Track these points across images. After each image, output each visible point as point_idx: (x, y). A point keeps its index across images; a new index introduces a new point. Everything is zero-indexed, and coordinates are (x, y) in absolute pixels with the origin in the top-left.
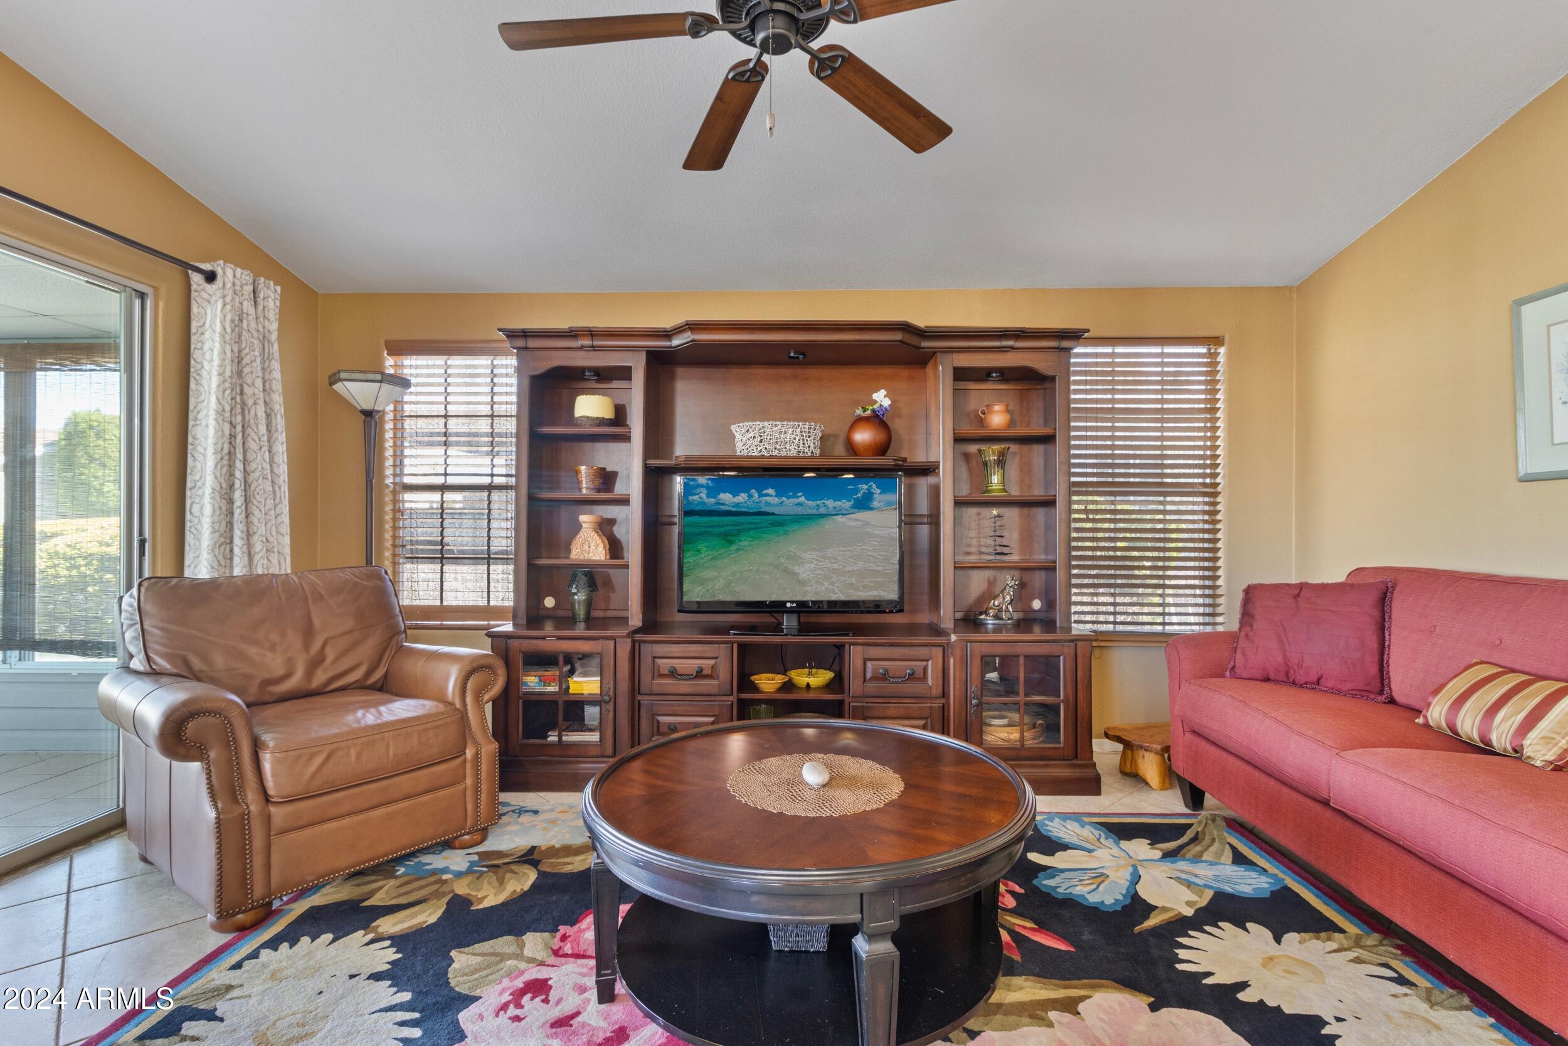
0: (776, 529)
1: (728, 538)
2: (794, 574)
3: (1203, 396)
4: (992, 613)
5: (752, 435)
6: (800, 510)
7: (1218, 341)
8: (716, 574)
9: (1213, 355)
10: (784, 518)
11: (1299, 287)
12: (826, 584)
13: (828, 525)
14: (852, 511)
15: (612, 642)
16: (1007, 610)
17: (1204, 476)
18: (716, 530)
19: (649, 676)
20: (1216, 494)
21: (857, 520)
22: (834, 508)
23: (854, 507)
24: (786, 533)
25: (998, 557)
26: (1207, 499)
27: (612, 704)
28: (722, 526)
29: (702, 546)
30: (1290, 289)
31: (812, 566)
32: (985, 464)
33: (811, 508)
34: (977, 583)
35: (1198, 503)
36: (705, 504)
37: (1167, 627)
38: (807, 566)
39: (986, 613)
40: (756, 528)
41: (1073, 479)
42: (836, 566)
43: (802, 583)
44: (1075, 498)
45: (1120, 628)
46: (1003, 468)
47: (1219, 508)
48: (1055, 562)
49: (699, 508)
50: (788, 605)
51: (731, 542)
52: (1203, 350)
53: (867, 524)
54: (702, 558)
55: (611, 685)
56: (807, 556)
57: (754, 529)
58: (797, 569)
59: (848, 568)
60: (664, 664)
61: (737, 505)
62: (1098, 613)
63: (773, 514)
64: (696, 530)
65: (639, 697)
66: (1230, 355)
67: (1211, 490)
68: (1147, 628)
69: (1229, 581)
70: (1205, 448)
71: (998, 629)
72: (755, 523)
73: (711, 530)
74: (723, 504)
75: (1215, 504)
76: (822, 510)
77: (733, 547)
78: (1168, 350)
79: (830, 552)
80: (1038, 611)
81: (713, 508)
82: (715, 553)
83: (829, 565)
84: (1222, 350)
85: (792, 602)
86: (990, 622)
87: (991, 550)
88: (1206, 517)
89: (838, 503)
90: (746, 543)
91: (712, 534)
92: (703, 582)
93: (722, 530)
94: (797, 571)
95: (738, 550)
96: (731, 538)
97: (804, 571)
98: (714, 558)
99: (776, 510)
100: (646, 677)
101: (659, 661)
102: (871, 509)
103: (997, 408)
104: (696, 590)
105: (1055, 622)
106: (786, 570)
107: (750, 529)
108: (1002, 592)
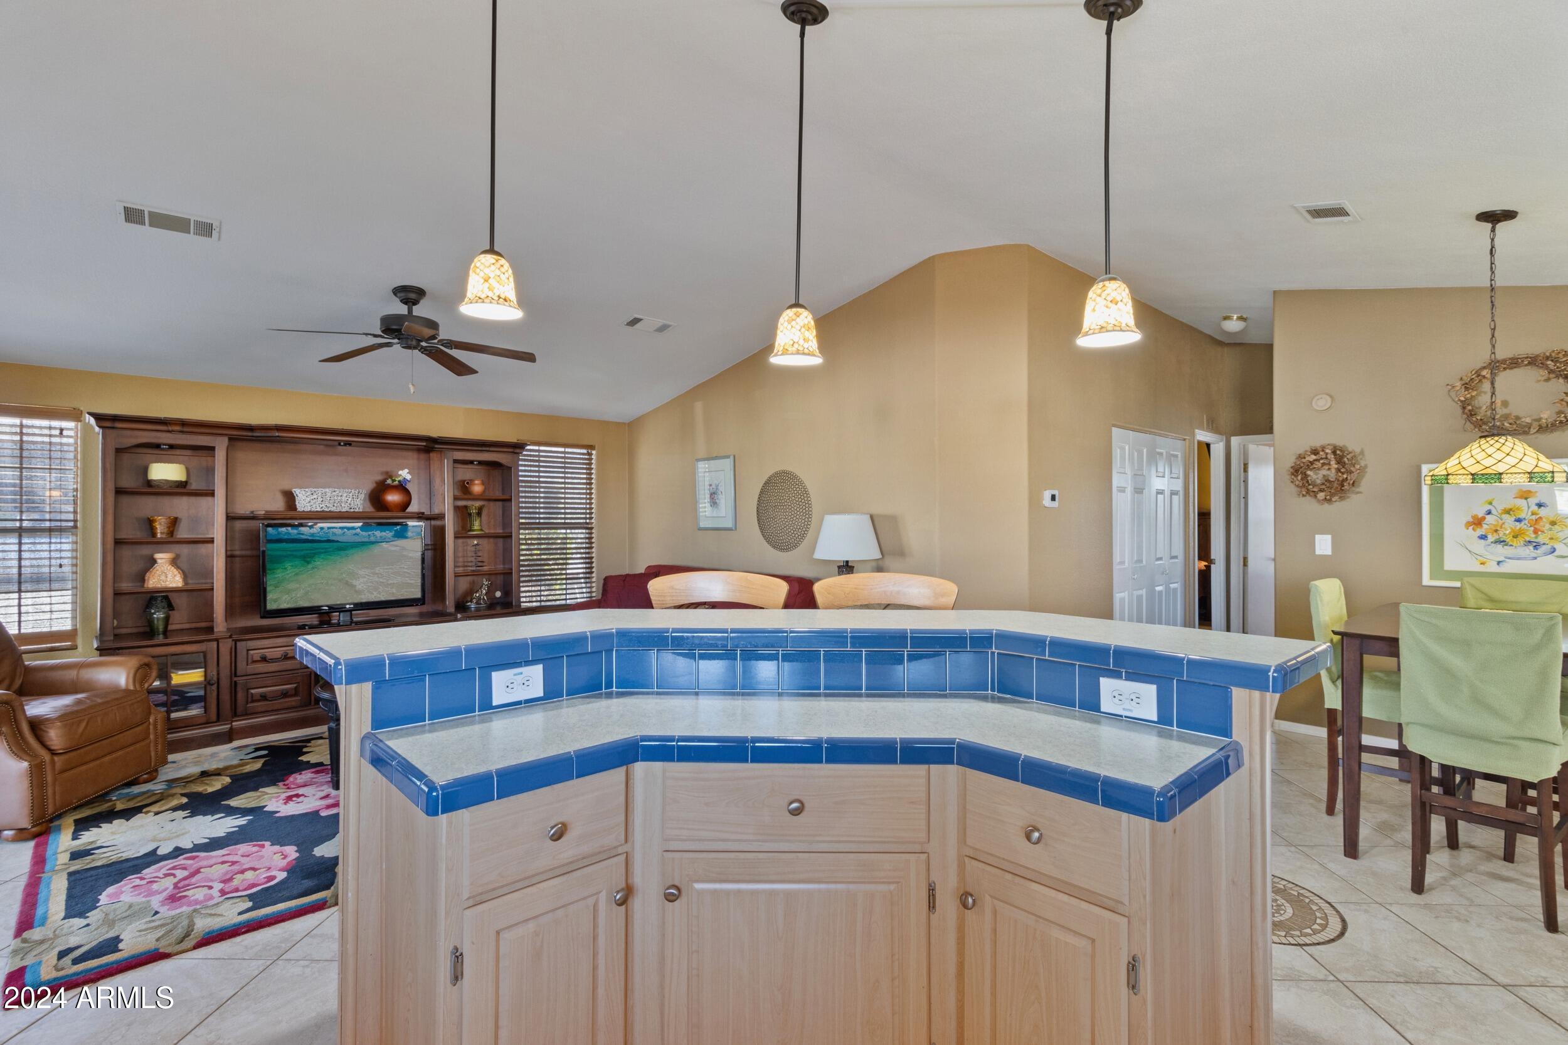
0: (340, 552)
1: (307, 559)
2: (353, 586)
3: (585, 476)
4: (475, 601)
5: (315, 497)
6: (357, 539)
7: (592, 447)
8: (298, 586)
9: (590, 454)
10: (344, 544)
11: (629, 423)
12: (375, 593)
13: (376, 550)
14: (393, 539)
15: (215, 644)
16: (484, 599)
17: (586, 518)
18: (299, 553)
19: (245, 663)
20: (592, 528)
21: (397, 546)
22: (381, 537)
23: (395, 536)
24: (347, 556)
25: (478, 568)
26: (587, 531)
27: (216, 685)
28: (302, 550)
29: (288, 565)
30: (624, 424)
31: (365, 579)
32: (470, 515)
33: (364, 537)
34: (464, 584)
35: (580, 534)
36: (289, 534)
37: (568, 601)
38: (362, 580)
39: (471, 601)
40: (326, 552)
41: (521, 521)
42: (381, 580)
43: (358, 592)
44: (521, 531)
45: (543, 604)
46: (481, 517)
47: (593, 535)
48: (512, 569)
49: (286, 537)
50: (348, 606)
51: (308, 563)
52: (585, 451)
53: (403, 549)
54: (288, 574)
55: (215, 673)
56: (361, 572)
57: (325, 552)
58: (354, 582)
59: (391, 582)
60: (256, 654)
61: (312, 535)
62: (532, 596)
63: (338, 541)
64: (284, 553)
65: (236, 679)
66: (598, 455)
67: (588, 528)
68: (558, 603)
69: (597, 574)
70: (586, 504)
71: (477, 610)
72: (326, 548)
73: (294, 553)
74: (303, 534)
75: (591, 533)
76: (372, 539)
77: (310, 566)
78: (568, 450)
79: (377, 570)
80: (500, 598)
81: (296, 537)
82: (297, 570)
83: (377, 579)
84: (594, 452)
85: (350, 604)
86: (473, 606)
87: (473, 564)
88: (587, 541)
89: (384, 534)
90: (319, 563)
91: (296, 557)
92: (288, 592)
93: (302, 553)
94: (354, 584)
95: (313, 568)
96: (309, 559)
97: (359, 584)
98: (297, 574)
99: (340, 539)
100: (242, 666)
101: (252, 652)
102: (406, 538)
103: (476, 482)
104: (284, 598)
105: (512, 603)
106: (347, 583)
107: (322, 553)
108: (481, 588)
